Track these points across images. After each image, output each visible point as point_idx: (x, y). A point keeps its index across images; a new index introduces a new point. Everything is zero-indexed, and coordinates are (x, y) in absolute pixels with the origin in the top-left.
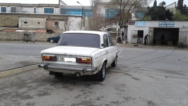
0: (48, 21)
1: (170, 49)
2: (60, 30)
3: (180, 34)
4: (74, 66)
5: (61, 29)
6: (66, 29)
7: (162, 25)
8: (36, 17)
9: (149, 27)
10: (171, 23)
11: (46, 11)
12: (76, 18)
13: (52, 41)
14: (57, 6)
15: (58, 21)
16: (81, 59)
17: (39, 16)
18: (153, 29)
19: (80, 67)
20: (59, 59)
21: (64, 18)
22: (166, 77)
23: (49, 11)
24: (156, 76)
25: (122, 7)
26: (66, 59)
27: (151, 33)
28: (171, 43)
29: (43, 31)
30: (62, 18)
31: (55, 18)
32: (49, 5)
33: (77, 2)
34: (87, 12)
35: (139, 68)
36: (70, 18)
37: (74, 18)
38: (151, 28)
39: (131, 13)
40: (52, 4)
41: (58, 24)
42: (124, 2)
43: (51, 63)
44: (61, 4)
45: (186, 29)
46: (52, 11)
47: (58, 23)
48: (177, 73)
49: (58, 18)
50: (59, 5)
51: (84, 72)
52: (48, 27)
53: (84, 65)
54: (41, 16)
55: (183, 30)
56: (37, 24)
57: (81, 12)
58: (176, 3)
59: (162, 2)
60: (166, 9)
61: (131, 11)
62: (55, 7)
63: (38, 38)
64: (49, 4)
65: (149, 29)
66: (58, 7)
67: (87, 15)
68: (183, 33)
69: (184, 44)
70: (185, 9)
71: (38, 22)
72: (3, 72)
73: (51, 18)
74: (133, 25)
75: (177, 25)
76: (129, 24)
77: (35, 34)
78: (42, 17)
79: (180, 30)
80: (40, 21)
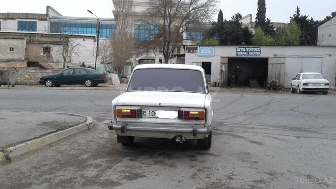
0: (29, 45)
1: (256, 92)
2: (53, 62)
3: (270, 67)
4: (175, 125)
5: (55, 60)
6: (65, 59)
7: (241, 53)
8: (5, 38)
9: (221, 57)
10: (256, 50)
11: (21, 26)
12: (84, 40)
13: (49, 83)
14: (43, 18)
15: (50, 46)
16: (189, 112)
17: (11, 37)
18: (227, 60)
19: (186, 127)
20: (147, 113)
21: (62, 39)
22: (298, 137)
23: (27, 28)
24: (281, 137)
25: (166, 22)
26: (161, 114)
27: (224, 67)
28: (255, 82)
29: (19, 64)
30: (57, 40)
31: (44, 39)
32: (27, 16)
33: (88, 10)
34: (104, 30)
35: (243, 125)
36: (73, 39)
37: (80, 41)
38: (224, 59)
39: (182, 32)
40: (33, 14)
41: (49, 52)
42: (169, 13)
43: (131, 122)
44: (51, 14)
45: (280, 59)
46: (33, 26)
47: (50, 48)
48: (305, 131)
49: (49, 41)
50: (47, 15)
51: (195, 135)
52: (29, 58)
53: (192, 123)
54: (15, 37)
55: (275, 61)
56: (9, 50)
57: (94, 30)
58: (251, 15)
59: (236, 15)
60: (243, 27)
61: (181, 29)
62: (40, 20)
63: (19, 78)
64: (27, 14)
65: (221, 60)
66: (46, 20)
67: (104, 35)
68: (274, 66)
69: (278, 85)
70: (268, 27)
71: (10, 48)
72: (29, 142)
73: (35, 39)
74: (193, 52)
75: (265, 52)
76: (187, 51)
77: (15, 71)
78: (18, 37)
79: (270, 61)
80: (15, 46)
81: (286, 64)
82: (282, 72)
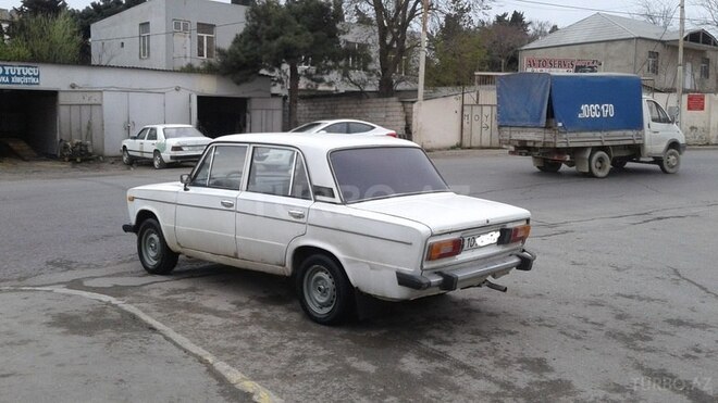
3: (63, 113)
16: (517, 229)
20: (466, 243)
45: (88, 95)
55: (77, 98)
79: (62, 98)
81: (105, 105)
82: (96, 121)
